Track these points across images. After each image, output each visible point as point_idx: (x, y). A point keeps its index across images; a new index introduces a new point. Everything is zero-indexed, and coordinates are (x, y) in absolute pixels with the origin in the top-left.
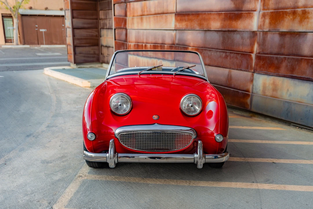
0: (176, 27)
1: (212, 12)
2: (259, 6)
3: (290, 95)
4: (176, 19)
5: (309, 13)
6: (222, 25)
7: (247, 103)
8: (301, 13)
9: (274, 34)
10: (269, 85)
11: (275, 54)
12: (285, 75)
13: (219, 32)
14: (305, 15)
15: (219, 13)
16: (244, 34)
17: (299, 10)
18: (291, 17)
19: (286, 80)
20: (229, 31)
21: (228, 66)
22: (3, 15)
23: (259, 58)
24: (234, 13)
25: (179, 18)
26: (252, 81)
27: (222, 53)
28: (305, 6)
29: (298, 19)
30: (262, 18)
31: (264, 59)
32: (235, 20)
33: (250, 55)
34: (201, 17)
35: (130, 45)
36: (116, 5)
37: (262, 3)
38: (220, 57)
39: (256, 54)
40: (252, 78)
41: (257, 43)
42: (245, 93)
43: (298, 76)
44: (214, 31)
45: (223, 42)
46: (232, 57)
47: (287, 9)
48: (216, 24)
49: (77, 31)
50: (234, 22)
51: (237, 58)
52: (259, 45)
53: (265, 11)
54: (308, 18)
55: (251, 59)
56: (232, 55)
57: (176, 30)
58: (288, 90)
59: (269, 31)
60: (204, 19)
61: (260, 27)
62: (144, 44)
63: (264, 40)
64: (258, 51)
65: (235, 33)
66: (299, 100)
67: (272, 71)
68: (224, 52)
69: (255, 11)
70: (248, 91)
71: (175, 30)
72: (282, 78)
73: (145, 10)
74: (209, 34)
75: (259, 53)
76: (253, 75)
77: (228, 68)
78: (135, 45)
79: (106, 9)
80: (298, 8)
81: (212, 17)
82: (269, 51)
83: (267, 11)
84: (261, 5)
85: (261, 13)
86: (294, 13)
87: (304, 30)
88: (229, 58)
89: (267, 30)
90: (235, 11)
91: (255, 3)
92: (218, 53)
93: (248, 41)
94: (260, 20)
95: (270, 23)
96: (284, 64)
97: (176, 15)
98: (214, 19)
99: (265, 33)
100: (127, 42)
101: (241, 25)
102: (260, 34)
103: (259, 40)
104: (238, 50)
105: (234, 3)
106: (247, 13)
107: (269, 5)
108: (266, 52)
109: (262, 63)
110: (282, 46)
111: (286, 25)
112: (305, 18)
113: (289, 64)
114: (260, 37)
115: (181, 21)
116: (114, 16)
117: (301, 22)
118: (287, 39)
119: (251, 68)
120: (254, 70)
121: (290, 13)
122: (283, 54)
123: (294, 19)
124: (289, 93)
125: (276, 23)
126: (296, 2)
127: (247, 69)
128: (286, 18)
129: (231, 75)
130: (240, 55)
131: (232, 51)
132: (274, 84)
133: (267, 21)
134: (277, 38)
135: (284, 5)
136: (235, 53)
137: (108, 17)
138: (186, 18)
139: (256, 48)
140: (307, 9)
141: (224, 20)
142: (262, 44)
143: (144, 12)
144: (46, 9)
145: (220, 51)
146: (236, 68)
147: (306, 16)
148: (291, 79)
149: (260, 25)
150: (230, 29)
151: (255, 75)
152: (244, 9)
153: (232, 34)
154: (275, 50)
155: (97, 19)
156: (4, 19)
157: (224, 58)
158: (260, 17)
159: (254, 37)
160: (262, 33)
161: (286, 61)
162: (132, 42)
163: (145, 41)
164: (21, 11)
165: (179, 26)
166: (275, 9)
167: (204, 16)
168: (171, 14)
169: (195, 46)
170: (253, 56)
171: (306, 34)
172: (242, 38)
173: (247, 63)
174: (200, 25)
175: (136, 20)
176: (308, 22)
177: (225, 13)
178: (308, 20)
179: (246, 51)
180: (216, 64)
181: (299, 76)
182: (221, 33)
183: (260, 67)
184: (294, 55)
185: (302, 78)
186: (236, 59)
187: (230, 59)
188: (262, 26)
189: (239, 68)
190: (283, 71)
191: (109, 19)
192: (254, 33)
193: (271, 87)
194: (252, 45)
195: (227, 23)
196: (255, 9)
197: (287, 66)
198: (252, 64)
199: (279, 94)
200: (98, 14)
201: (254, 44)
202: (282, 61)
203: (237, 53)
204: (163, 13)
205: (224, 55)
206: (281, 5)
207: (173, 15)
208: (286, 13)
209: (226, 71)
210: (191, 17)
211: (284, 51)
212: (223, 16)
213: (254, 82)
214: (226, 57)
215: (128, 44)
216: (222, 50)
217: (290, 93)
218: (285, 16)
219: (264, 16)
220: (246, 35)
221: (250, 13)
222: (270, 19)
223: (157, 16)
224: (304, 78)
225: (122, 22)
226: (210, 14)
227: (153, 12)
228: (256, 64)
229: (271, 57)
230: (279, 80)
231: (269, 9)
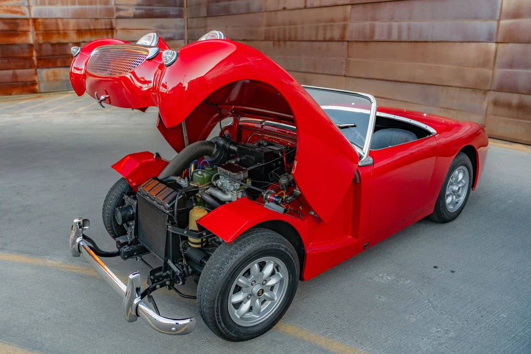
2: (31, 28)
7: (36, 89)
14: (65, 34)
17: (62, 32)
18: (57, 36)
20: (7, 44)
23: (39, 59)
26: (36, 74)
28: (64, 30)
29: (61, 36)
33: (32, 58)
37: (34, 27)
50: (12, 38)
52: (37, 51)
55: (33, 61)
56: (15, 60)
58: (64, 74)
59: (44, 43)
61: (35, 41)
63: (40, 48)
64: (37, 55)
65: (14, 45)
67: (51, 65)
69: (29, 31)
70: (35, 81)
76: (36, 71)
77: (12, 69)
80: (60, 31)
82: (46, 55)
85: (35, 33)
86: (59, 33)
87: (66, 42)
90: (11, 31)
91: (28, 27)
93: (27, 50)
94: (34, 37)
95: (43, 39)
96: (59, 61)
99: (40, 45)
101: (18, 40)
103: (36, 49)
105: (8, 26)
109: (42, 62)
110: (54, 51)
111: (55, 40)
112: (66, 36)
113: (62, 60)
117: (63, 37)
118: (57, 47)
119: (34, 66)
120: (37, 67)
121: (56, 33)
123: (59, 36)
126: (58, 28)
127: (31, 67)
129: (15, 74)
130: (22, 59)
131: (14, 58)
132: (54, 72)
133: (41, 38)
134: (50, 47)
139: (35, 53)
140: (66, 32)
142: (40, 51)
150: (9, 43)
151: (38, 70)
152: (18, 30)
153: (11, 46)
154: (50, 53)
159: (31, 47)
160: (37, 45)
166: (44, 31)
170: (35, 59)
172: (22, 48)
173: (30, 63)
176: (68, 38)
183: (42, 65)
186: (19, 63)
189: (23, 67)
190: (59, 64)
193: (52, 75)
194: (31, 52)
195: (5, 39)
199: (59, 77)
202: (57, 59)
205: (6, 61)
206: (48, 29)
208: (53, 33)
209: (11, 72)
211: (55, 53)
213: (38, 75)
214: (9, 62)
219: (37, 34)
228: (38, 63)
229: (49, 58)
230: (57, 70)
231: (39, 31)
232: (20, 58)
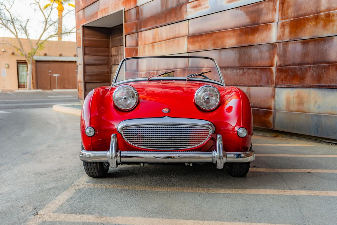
0: (189, 50)
1: (227, 29)
2: (277, 16)
3: (319, 107)
4: (188, 41)
5: (333, 15)
6: (238, 41)
7: (269, 122)
8: (324, 17)
9: (295, 43)
10: (293, 99)
11: (298, 65)
12: (311, 86)
13: (234, 49)
14: (329, 18)
15: (234, 30)
16: (262, 47)
18: (314, 23)
19: (312, 91)
20: (245, 46)
21: (246, 83)
22: (18, 61)
23: (280, 70)
24: (250, 27)
25: (192, 40)
26: (273, 96)
27: (238, 71)
28: (329, 9)
29: (321, 23)
30: (281, 28)
31: (286, 71)
32: (252, 34)
33: (271, 69)
34: (214, 36)
35: (142, 74)
36: (127, 36)
37: (280, 13)
38: (237, 74)
39: (277, 66)
40: (273, 93)
41: (277, 55)
42: (267, 111)
43: (326, 85)
44: (230, 49)
45: (240, 59)
46: (251, 73)
47: (308, 15)
48: (231, 41)
49: (88, 68)
50: (251, 36)
51: (255, 73)
52: (279, 57)
53: (284, 21)
54: (333, 21)
55: (272, 72)
56: (250, 71)
57: (189, 53)
58: (316, 102)
59: (290, 41)
60: (218, 38)
61: (279, 38)
62: (155, 72)
63: (285, 51)
64: (278, 64)
65: (253, 47)
66: (330, 112)
67: (295, 82)
68: (241, 69)
69: (273, 22)
70: (270, 108)
71: (187, 53)
72: (308, 90)
73: (157, 37)
74: (224, 52)
75: (280, 66)
76: (274, 90)
77: (246, 86)
78: (146, 74)
79: (117, 46)
80: (321, 12)
81: (226, 34)
82: (291, 62)
83: (286, 20)
84: (279, 16)
85: (280, 22)
86: (317, 18)
87: (329, 35)
88: (246, 75)
89: (288, 40)
90: (251, 25)
91: (272, 14)
92: (235, 71)
93: (266, 55)
94: (279, 30)
95: (290, 33)
96: (309, 74)
97: (188, 37)
98: (229, 36)
99: (285, 43)
100: (138, 72)
101: (258, 39)
102: (279, 45)
103: (279, 52)
104: (256, 65)
105: (250, 18)
106: (264, 25)
107: (287, 14)
108: (288, 64)
109: (283, 76)
110: (305, 55)
111: (309, 32)
112: (330, 22)
113: (315, 73)
114: (280, 49)
115: (194, 42)
116: (126, 47)
117: (325, 26)
118: (311, 47)
119: (272, 83)
120: (275, 84)
121: (312, 19)
122: (307, 64)
123: (317, 24)
124: (317, 105)
125: (297, 32)
126: (318, 7)
127: (267, 85)
128: (308, 24)
129: (250, 93)
130: (259, 70)
131: (250, 67)
132: (299, 96)
133: (287, 30)
134: (298, 47)
135: (305, 11)
136: (252, 69)
137: (119, 53)
138: (199, 39)
139: (276, 60)
140: (331, 12)
141: (240, 35)
142: (283, 56)
143: (156, 39)
144: (61, 55)
145: (236, 69)
146: (255, 85)
147: (331, 19)
148: (318, 89)
149: (279, 35)
150: (247, 44)
151: (277, 89)
152: (260, 22)
153: (249, 49)
154: (298, 60)
155: (108, 56)
156: (19, 65)
157: (241, 75)
158: (279, 28)
159: (273, 49)
160: (281, 44)
161: (311, 70)
162: (143, 72)
163: (156, 68)
164: (36, 58)
165: (192, 48)
166: (295, 18)
167: (218, 34)
168: (183, 37)
169: (210, 67)
170: (274, 69)
171: (331, 39)
172: (260, 52)
173: (267, 78)
174: (214, 44)
175: (147, 48)
176: (333, 25)
177: (240, 29)
178: (332, 23)
179: (265, 65)
180: (232, 83)
181: (328, 85)
182: (237, 49)
183: (282, 80)
184: (320, 63)
185: (331, 86)
186: (254, 75)
187: (248, 75)
188: (282, 37)
189: (258, 84)
190: (308, 80)
191: (120, 54)
192: (273, 45)
193: (296, 100)
194: (272, 58)
195: (243, 38)
196: (273, 20)
197: (312, 75)
198: (273, 78)
199: (305, 107)
200: (109, 51)
201: (274, 57)
202: (307, 70)
203: (255, 69)
204: (175, 38)
205: (241, 72)
206: (300, 13)
207: (186, 38)
208: (308, 19)
210: (204, 37)
211: (307, 60)
212: (238, 32)
213: (276, 97)
214: (244, 74)
215: (139, 73)
216: (239, 67)
217: (319, 105)
218: (306, 22)
219: (283, 25)
220: (265, 49)
221: (268, 25)
222: (290, 27)
223: (169, 41)
224: (333, 86)
225: (133, 52)
226: (225, 31)
227: (165, 38)
228: (278, 78)
229: (294, 68)
230: (305, 92)
231: (288, 19)
232: (256, 68)
